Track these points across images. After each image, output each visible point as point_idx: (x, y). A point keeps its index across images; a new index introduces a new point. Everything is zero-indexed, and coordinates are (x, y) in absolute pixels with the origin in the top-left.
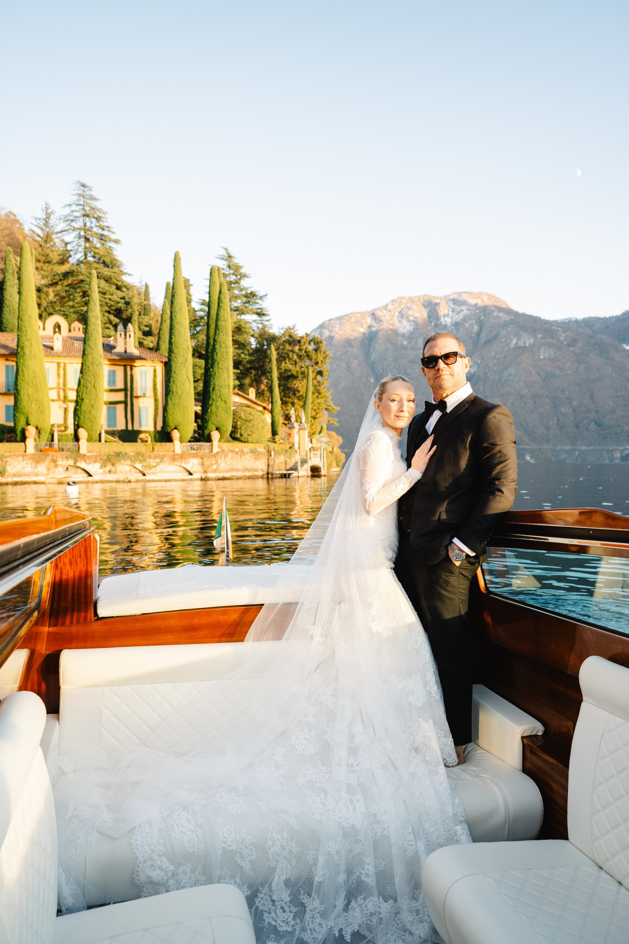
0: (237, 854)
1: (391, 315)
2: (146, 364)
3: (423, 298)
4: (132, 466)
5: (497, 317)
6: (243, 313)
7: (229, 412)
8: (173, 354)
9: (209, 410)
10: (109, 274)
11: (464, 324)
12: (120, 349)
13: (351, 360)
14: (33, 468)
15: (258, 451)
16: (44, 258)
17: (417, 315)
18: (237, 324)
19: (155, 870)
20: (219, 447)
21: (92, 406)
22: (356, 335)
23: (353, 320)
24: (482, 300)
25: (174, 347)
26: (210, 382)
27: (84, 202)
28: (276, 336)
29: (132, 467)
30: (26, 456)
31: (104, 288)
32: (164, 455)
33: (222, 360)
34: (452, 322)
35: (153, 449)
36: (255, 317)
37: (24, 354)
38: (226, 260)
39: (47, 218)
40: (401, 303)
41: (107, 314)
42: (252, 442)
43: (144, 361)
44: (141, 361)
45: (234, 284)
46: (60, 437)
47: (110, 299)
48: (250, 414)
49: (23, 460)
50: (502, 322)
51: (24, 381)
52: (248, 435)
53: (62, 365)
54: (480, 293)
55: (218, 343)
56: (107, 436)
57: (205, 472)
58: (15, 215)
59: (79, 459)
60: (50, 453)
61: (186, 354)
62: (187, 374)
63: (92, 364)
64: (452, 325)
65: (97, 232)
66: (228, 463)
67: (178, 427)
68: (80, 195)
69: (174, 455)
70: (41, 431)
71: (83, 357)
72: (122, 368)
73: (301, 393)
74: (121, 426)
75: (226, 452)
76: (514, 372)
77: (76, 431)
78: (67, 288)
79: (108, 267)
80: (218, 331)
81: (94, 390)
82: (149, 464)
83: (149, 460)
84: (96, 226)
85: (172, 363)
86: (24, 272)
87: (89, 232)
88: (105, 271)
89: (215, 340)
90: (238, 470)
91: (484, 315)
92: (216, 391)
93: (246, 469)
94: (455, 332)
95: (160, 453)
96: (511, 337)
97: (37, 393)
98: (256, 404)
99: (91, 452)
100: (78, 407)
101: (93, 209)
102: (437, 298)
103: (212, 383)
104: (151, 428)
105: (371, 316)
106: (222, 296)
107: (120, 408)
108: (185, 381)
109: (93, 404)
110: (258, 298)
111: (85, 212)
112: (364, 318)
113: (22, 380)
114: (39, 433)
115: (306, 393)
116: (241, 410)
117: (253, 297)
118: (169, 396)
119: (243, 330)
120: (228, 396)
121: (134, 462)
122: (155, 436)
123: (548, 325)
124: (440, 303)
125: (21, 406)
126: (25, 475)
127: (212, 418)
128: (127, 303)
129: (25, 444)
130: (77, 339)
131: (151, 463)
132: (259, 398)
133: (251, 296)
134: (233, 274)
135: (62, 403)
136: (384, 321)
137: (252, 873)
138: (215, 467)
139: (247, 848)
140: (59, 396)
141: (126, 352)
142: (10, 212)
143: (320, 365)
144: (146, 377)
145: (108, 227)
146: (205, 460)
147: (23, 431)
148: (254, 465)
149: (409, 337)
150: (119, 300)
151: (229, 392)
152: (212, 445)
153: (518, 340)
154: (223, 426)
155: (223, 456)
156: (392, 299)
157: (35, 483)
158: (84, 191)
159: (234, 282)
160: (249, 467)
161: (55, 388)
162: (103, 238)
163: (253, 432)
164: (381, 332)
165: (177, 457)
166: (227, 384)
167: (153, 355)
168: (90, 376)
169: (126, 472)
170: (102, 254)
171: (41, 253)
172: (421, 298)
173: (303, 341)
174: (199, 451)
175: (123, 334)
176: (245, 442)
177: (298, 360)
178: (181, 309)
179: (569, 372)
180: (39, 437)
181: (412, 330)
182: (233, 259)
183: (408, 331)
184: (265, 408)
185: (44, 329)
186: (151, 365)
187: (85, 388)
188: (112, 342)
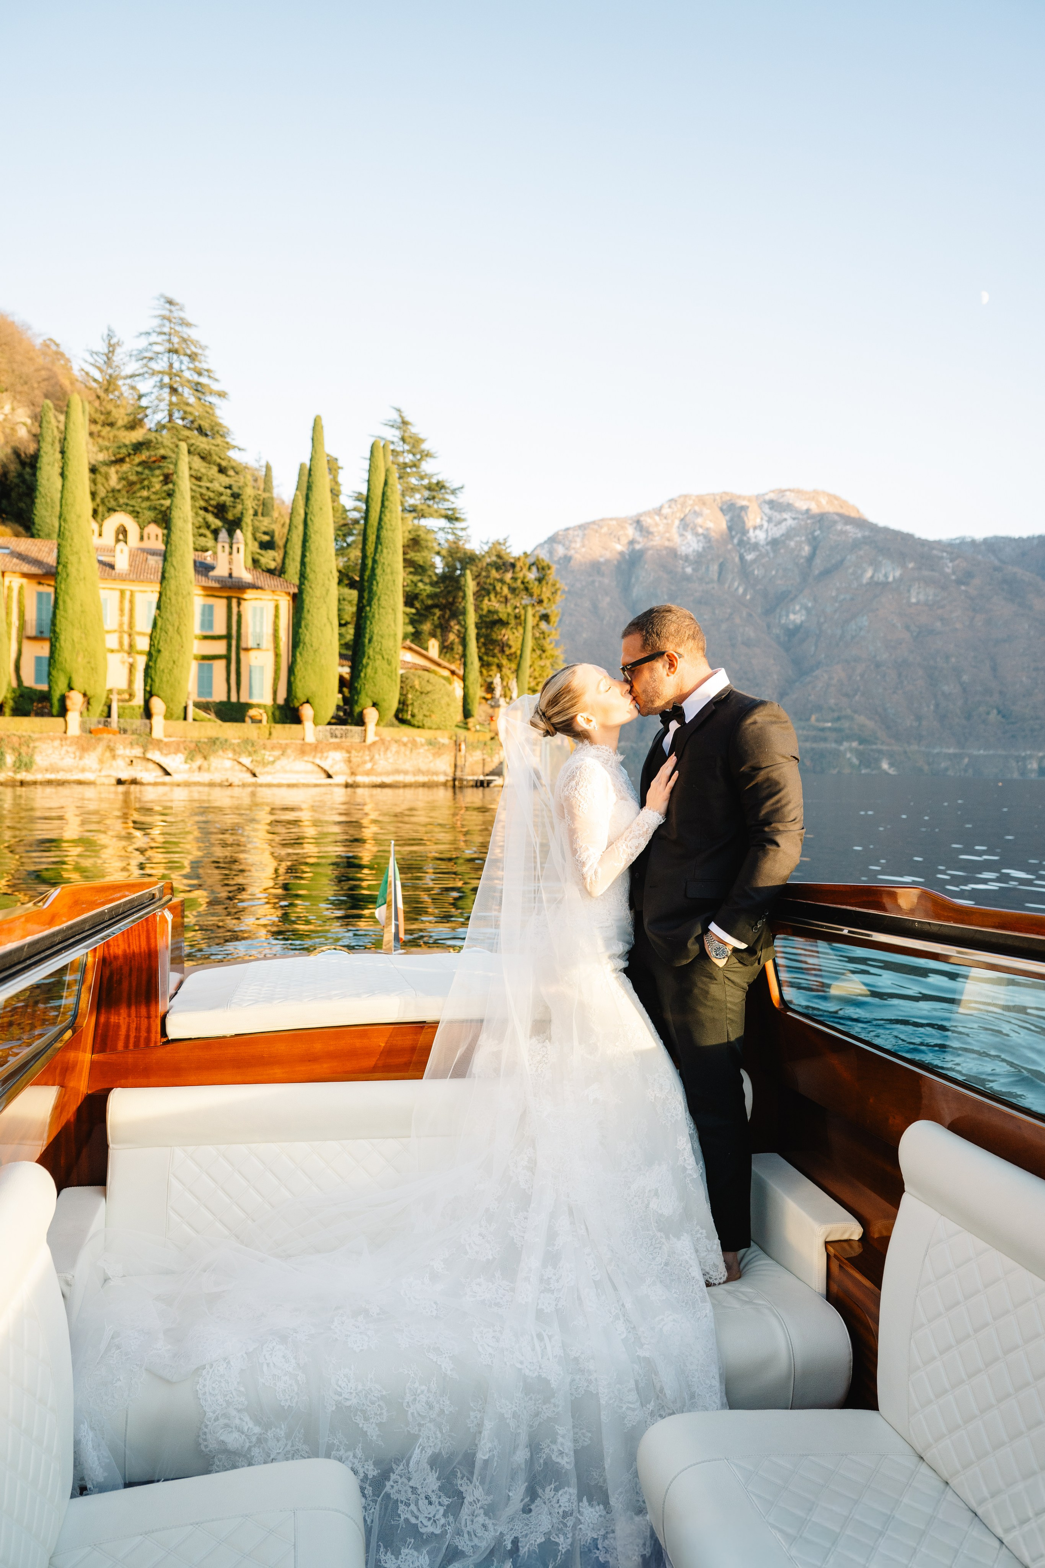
0: (359, 1413)
1: (667, 524)
2: (263, 597)
3: (721, 498)
4: (235, 760)
5: (842, 532)
6: (423, 516)
7: (394, 677)
8: (306, 582)
9: (362, 675)
10: (207, 448)
11: (787, 542)
12: (221, 571)
13: (600, 597)
14: (77, 759)
15: (439, 743)
16: (102, 417)
17: (710, 525)
18: (413, 533)
19: (232, 1432)
20: (376, 734)
21: (174, 662)
22: (608, 555)
23: (605, 530)
24: (819, 504)
25: (308, 570)
26: (365, 628)
27: (171, 328)
28: (476, 556)
29: (235, 763)
30: (66, 739)
31: (198, 471)
32: (287, 744)
33: (385, 594)
34: (766, 538)
35: (270, 734)
36: (443, 523)
37: (68, 575)
38: (399, 428)
39: (109, 352)
40: (683, 505)
41: (202, 512)
42: (430, 728)
43: (259, 591)
44: (255, 591)
45: (411, 467)
46: (121, 711)
47: (208, 488)
48: (428, 681)
49: (62, 745)
50: (851, 540)
51: (66, 619)
52: (425, 716)
53: (128, 594)
54: (816, 492)
55: (380, 567)
56: (197, 710)
57: (353, 774)
58: (57, 345)
59: (150, 747)
60: (105, 736)
61: (327, 582)
62: (328, 615)
63: (175, 594)
64: (767, 544)
65: (190, 378)
66: (391, 760)
67: (311, 701)
68: (164, 318)
69: (303, 745)
70: (91, 701)
71: (161, 583)
72: (224, 602)
73: (513, 650)
74: (219, 694)
75: (387, 743)
76: (866, 624)
77: (147, 702)
78: (139, 469)
79: (206, 435)
80: (380, 547)
81: (179, 637)
82: (263, 759)
83: (263, 752)
84: (189, 369)
85: (304, 596)
86: (71, 444)
87: (178, 379)
88: (202, 442)
89: (375, 561)
90: (406, 773)
91: (820, 529)
92: (375, 644)
93: (419, 772)
94: (771, 555)
95: (281, 742)
96: (864, 565)
97: (86, 639)
98: (439, 665)
99: (170, 736)
100: (151, 664)
101: (184, 340)
102: (744, 498)
103: (368, 631)
104: (268, 700)
105: (635, 525)
106: (389, 490)
107: (219, 667)
108: (325, 625)
109: (175, 658)
110: (448, 491)
111: (171, 346)
112: (623, 528)
113: (63, 617)
114: (89, 703)
115: (522, 650)
116: (414, 675)
117: (441, 489)
118: (298, 650)
119: (423, 543)
120: (393, 652)
121: (240, 754)
122: (273, 714)
123: (926, 549)
124: (748, 507)
125: (60, 659)
126: (63, 770)
127: (367, 686)
128: (236, 496)
129: (66, 721)
130: (153, 553)
131: (266, 757)
132: (445, 656)
133: (437, 489)
134: (409, 452)
135: (126, 655)
136: (656, 534)
137: (380, 1443)
138: (369, 766)
139: (373, 1403)
140: (121, 643)
141: (230, 575)
142: (50, 340)
143: (545, 604)
144: (262, 617)
145: (208, 371)
146: (352, 755)
147: (63, 699)
148: (432, 765)
149: (696, 562)
150: (222, 489)
151: (395, 646)
152: (365, 730)
153: (875, 571)
154: (384, 700)
155: (382, 749)
156: (670, 497)
157: (80, 783)
158: (171, 311)
159: (411, 464)
160: (424, 767)
161: (115, 631)
162: (200, 389)
163: (433, 712)
164: (650, 552)
165: (307, 748)
166: (392, 633)
167: (275, 582)
168: (171, 613)
169: (226, 770)
170: (197, 414)
171: (99, 408)
172: (718, 498)
173: (519, 565)
174: (344, 739)
175: (227, 546)
176: (419, 727)
177: (509, 596)
178: (321, 509)
179: (958, 626)
180: (88, 710)
181: (700, 549)
182: (409, 427)
183: (694, 551)
184: (453, 673)
185: (100, 535)
186: (270, 597)
187: (163, 633)
188: (209, 558)
